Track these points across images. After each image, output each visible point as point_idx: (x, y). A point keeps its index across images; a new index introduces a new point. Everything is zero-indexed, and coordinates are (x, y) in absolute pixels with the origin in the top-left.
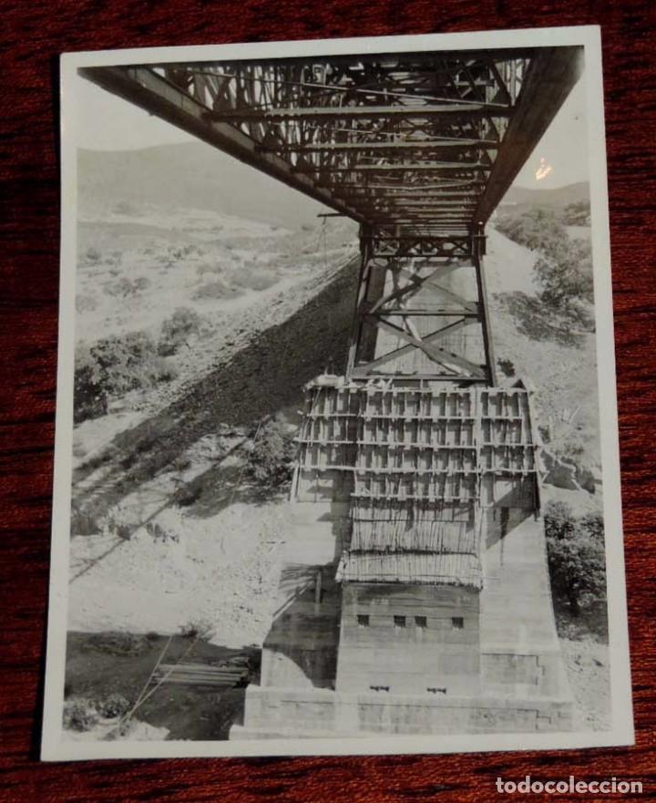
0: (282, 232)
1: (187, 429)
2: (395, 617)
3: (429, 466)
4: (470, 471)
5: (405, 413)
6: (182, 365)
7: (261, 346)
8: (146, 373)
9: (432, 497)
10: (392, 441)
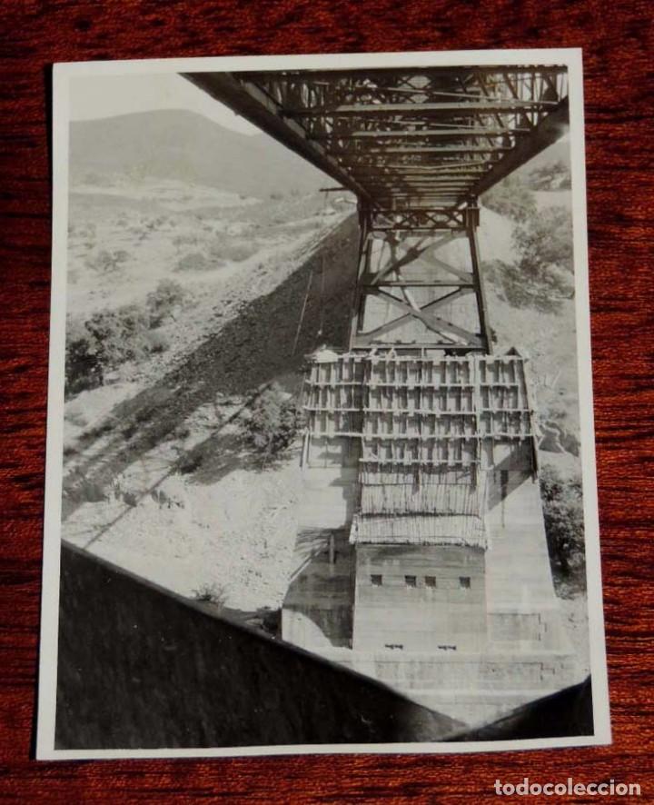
0: (252, 201)
1: (184, 399)
2: (407, 577)
3: (432, 432)
4: (471, 436)
5: (407, 381)
6: (172, 336)
7: (249, 317)
8: (139, 345)
9: (437, 461)
10: (396, 408)
